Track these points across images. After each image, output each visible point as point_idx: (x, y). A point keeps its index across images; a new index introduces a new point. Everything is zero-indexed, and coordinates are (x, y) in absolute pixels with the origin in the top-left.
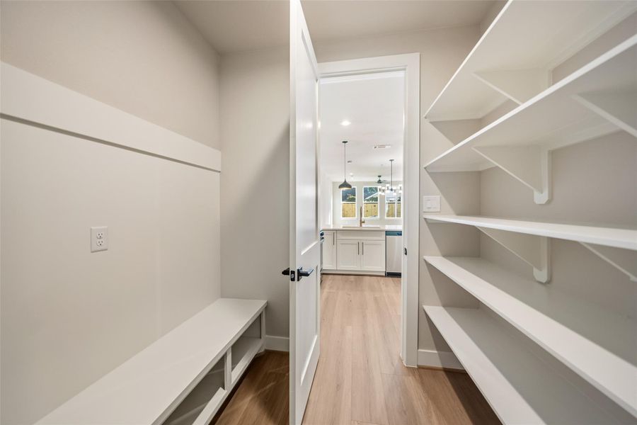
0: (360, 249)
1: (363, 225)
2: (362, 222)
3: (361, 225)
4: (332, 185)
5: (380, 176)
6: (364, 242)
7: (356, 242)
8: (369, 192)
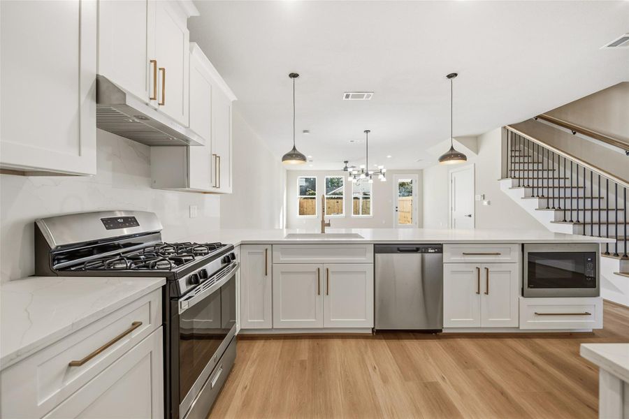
0: (322, 282)
1: (327, 230)
2: (325, 225)
3: (323, 231)
4: (285, 174)
5: (346, 162)
6: (330, 267)
7: (314, 268)
8: (333, 184)
